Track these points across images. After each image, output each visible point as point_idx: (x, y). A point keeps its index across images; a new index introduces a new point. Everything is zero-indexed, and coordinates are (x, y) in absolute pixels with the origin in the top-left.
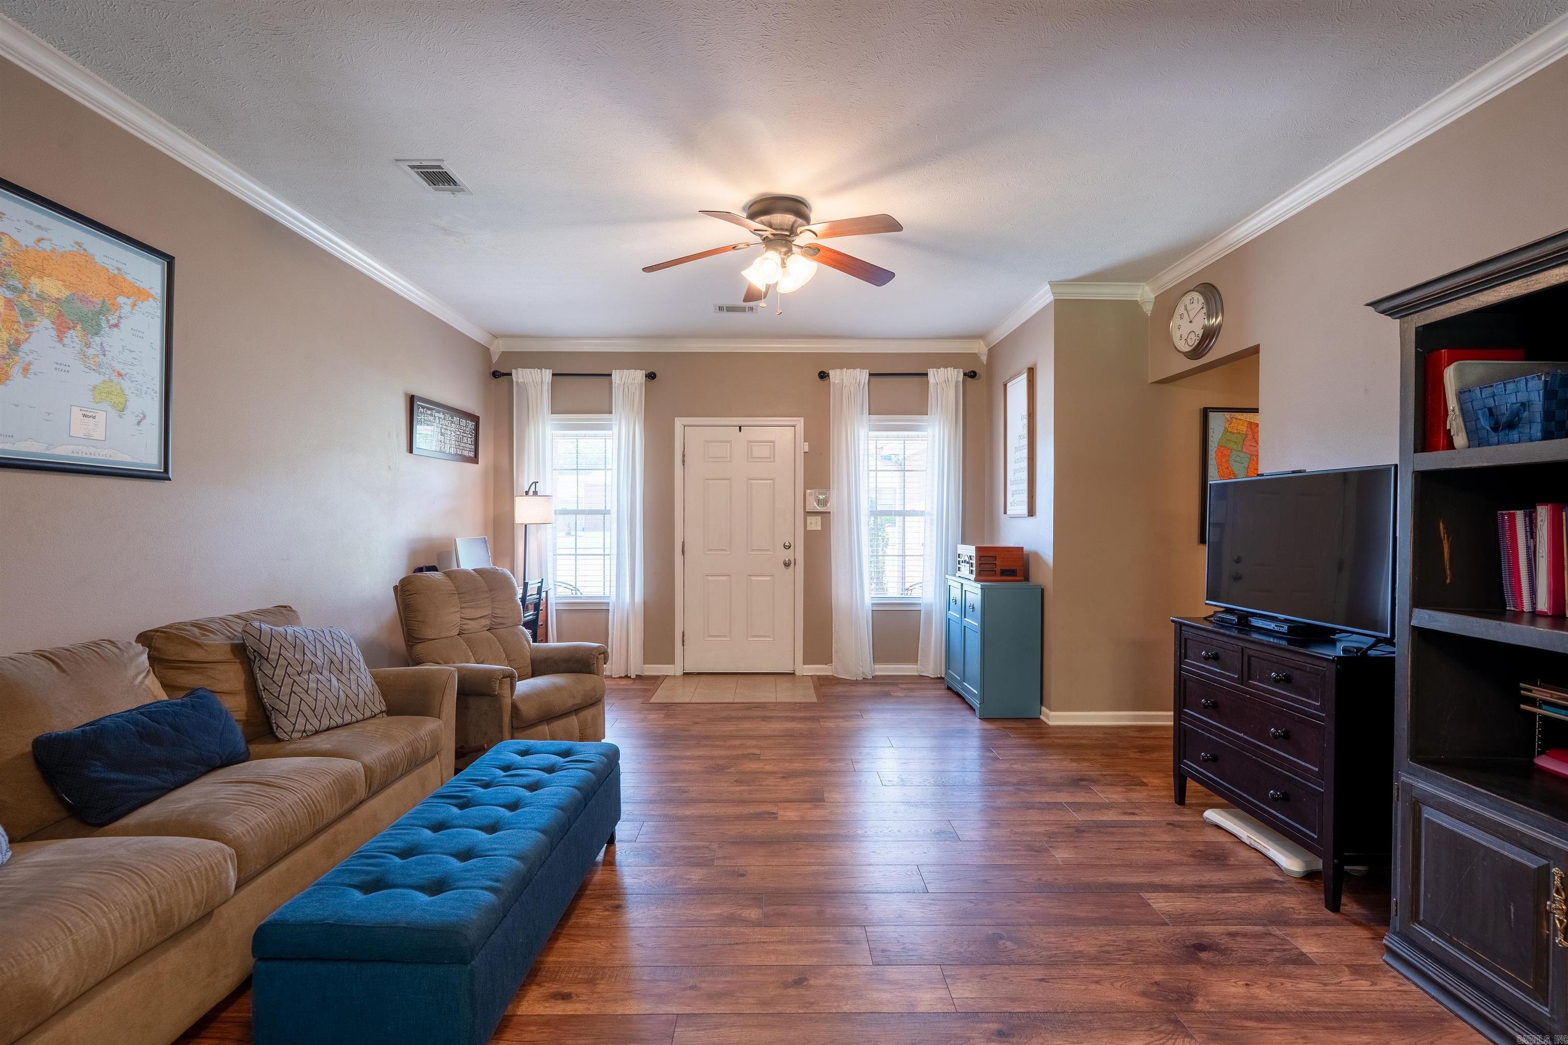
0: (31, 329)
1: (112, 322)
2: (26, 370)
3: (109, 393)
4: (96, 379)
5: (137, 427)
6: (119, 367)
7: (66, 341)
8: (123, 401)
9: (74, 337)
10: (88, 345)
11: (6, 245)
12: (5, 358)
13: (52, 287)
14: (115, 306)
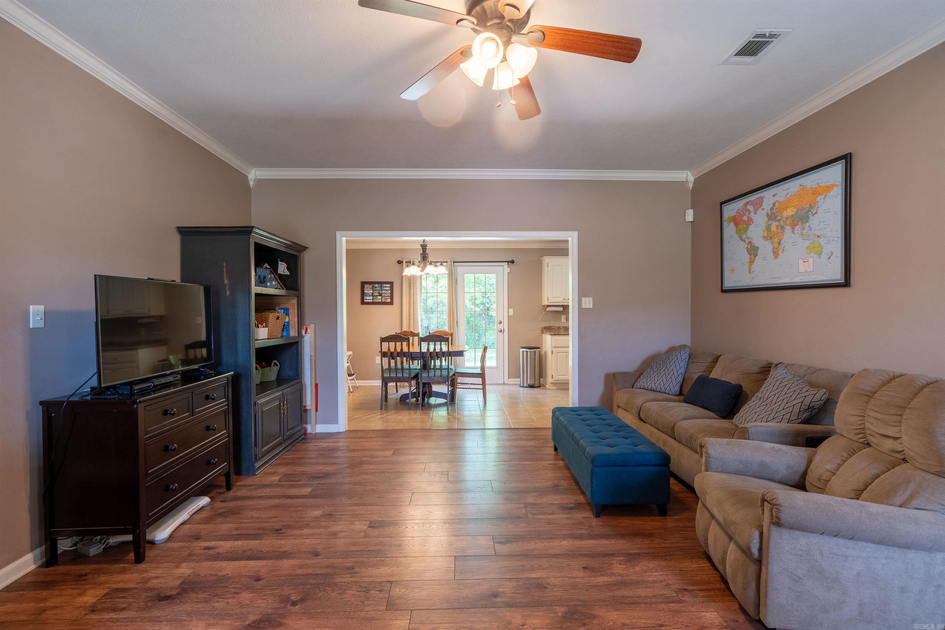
0: (783, 233)
1: (814, 212)
2: (783, 250)
3: (813, 248)
4: (808, 243)
5: (829, 261)
6: (817, 233)
7: (795, 232)
8: (820, 249)
9: (798, 228)
10: (803, 229)
11: (777, 205)
12: (777, 248)
13: (790, 212)
14: (816, 203)
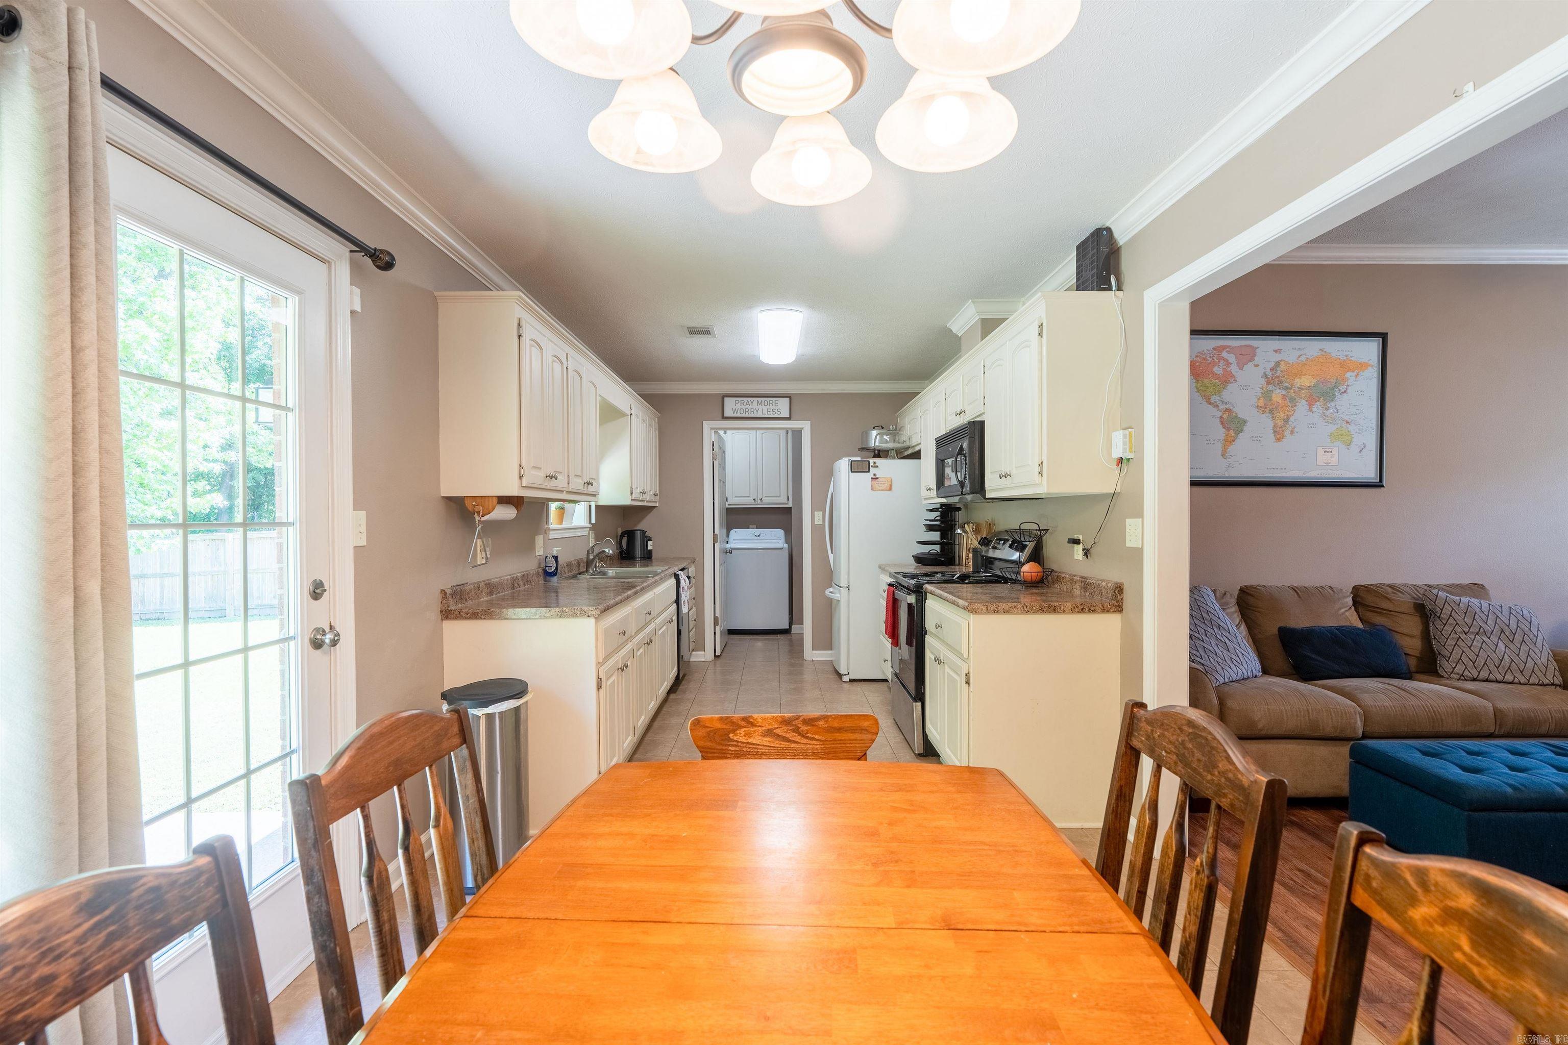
0: (1295, 408)
1: (1342, 390)
2: (1292, 432)
3: (1341, 435)
4: (1332, 428)
5: (1360, 454)
6: (1346, 418)
7: (1314, 410)
8: (1350, 438)
9: (1318, 407)
10: (1327, 409)
11: (1283, 366)
12: (1282, 427)
13: (1306, 381)
14: (1345, 380)
